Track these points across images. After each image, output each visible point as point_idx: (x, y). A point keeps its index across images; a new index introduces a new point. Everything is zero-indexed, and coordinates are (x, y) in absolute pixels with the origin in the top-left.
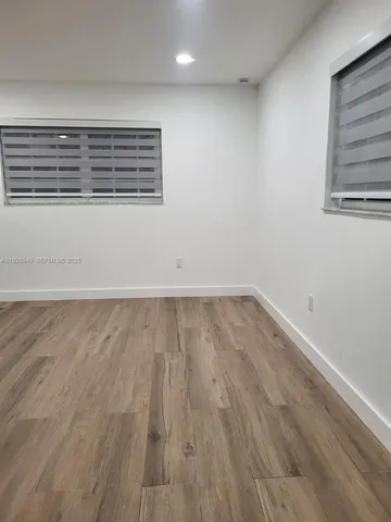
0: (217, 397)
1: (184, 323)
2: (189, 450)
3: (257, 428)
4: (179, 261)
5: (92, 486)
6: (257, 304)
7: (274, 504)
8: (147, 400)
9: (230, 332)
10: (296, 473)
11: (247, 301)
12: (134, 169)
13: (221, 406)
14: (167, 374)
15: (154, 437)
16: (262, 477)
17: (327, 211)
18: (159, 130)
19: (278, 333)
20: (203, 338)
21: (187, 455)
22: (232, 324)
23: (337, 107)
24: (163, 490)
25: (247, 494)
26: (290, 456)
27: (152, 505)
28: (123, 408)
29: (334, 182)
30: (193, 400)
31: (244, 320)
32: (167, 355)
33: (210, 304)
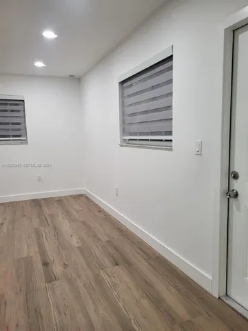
0: (75, 242)
1: (47, 212)
2: (65, 266)
3: (97, 252)
4: (39, 177)
5: (19, 288)
6: (87, 198)
7: (109, 276)
8: (37, 250)
9: (75, 213)
10: (117, 264)
11: (81, 197)
12: (8, 124)
13: (77, 245)
14: (44, 236)
15: (46, 264)
16: (102, 269)
17: (121, 146)
18: (23, 101)
19: (101, 211)
20: (61, 218)
21: (65, 268)
22: (75, 210)
23: (122, 96)
24: (57, 283)
25: (97, 276)
26: (113, 258)
27: (53, 290)
28: (25, 255)
29: (124, 131)
30: (62, 245)
31: (82, 206)
32: (42, 229)
33: (60, 201)
